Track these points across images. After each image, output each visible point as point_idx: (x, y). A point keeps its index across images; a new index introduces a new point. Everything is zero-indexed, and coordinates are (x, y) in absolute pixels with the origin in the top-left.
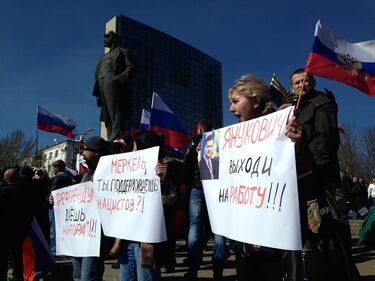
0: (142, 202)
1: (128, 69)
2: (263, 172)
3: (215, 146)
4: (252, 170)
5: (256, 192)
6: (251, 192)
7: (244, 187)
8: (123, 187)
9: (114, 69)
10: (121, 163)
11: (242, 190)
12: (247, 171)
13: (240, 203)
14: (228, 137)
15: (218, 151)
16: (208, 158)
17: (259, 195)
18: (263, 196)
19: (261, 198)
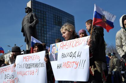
0: (38, 71)
1: (35, 21)
2: (78, 56)
3: (56, 49)
4: (72, 56)
5: (75, 63)
6: (72, 63)
7: (69, 62)
8: (28, 66)
9: (29, 21)
10: (28, 57)
11: (68, 63)
12: (70, 57)
13: (68, 67)
14: (62, 46)
15: (57, 50)
16: (53, 53)
17: (76, 64)
18: (77, 64)
19: (76, 65)
